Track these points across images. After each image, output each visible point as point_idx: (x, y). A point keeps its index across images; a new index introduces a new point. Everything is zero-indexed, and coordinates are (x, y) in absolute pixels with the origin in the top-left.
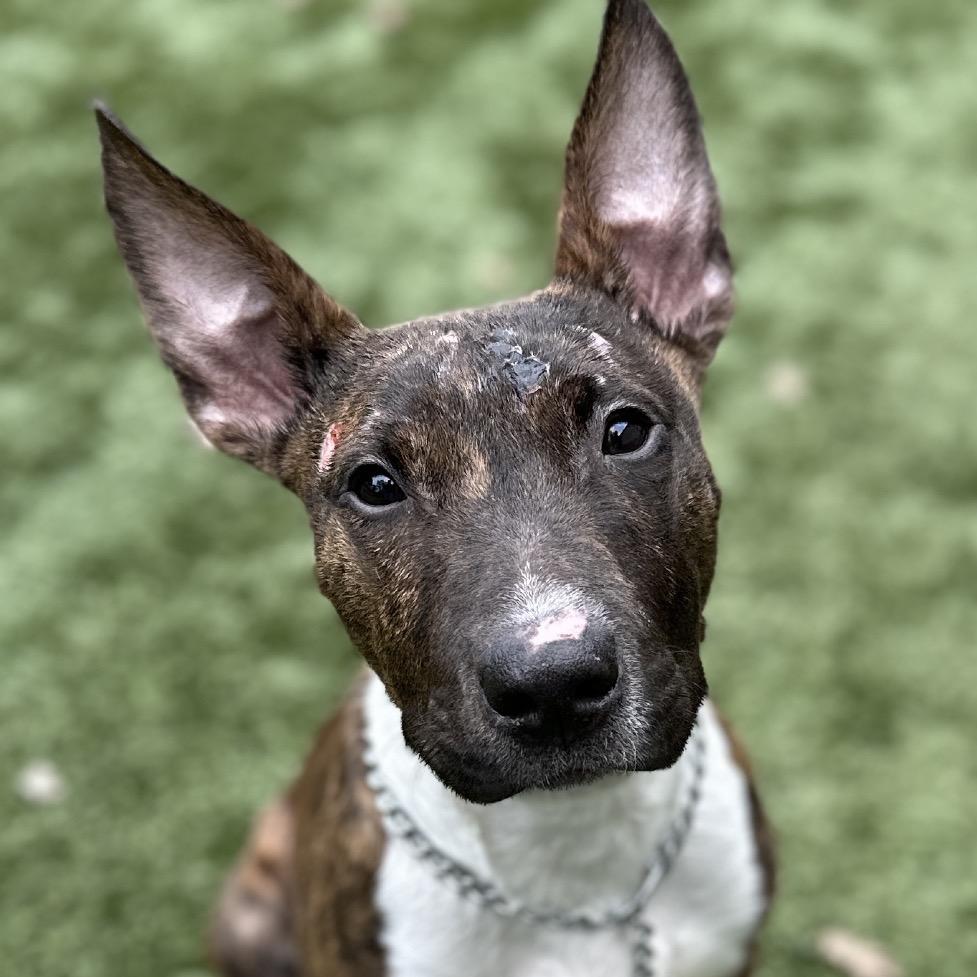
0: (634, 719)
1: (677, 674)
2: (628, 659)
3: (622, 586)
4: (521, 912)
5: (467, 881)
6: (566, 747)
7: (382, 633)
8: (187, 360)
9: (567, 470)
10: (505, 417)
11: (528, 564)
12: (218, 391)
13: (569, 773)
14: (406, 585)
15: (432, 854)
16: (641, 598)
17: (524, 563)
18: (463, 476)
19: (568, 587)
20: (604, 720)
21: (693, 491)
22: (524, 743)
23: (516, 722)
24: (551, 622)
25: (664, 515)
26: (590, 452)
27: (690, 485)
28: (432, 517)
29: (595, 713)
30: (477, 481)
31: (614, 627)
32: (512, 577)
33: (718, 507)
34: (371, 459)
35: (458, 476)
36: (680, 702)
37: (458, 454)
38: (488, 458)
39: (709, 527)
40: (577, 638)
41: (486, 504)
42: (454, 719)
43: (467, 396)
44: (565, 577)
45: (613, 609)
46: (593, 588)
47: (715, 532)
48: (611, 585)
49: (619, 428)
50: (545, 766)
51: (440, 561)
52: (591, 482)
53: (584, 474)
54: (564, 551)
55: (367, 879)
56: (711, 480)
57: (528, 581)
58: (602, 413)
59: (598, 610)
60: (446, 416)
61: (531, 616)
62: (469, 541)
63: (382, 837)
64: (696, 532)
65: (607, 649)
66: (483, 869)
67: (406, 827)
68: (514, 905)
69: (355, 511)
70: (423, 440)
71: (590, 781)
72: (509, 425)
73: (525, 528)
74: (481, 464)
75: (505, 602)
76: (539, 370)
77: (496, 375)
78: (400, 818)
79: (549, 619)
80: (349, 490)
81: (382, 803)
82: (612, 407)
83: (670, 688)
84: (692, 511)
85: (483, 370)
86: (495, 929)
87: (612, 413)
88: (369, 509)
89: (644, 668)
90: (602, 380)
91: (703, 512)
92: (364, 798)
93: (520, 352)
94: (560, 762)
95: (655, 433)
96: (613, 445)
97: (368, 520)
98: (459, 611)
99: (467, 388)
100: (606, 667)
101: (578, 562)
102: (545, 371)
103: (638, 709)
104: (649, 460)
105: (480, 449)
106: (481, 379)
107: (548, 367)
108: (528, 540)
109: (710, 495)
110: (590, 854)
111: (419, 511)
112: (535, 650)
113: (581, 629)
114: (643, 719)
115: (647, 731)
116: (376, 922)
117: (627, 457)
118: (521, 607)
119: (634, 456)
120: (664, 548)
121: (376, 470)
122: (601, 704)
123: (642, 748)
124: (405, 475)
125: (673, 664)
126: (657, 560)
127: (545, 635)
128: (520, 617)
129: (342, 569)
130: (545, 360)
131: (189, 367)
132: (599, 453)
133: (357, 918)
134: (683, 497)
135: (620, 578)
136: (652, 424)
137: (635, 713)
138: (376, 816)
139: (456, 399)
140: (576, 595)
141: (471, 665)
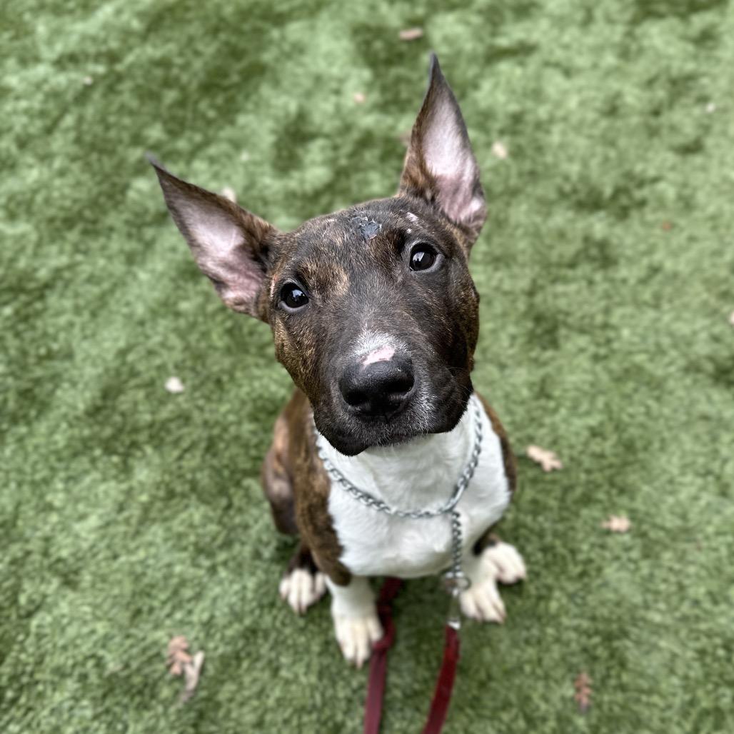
0: (425, 403)
1: (452, 380)
2: (421, 371)
3: (419, 334)
4: (396, 513)
5: (371, 501)
6: (388, 422)
7: (302, 375)
8: (213, 272)
9: (391, 278)
10: (358, 253)
11: (366, 325)
12: (230, 284)
13: (392, 436)
14: (309, 347)
15: (353, 489)
16: (430, 340)
17: (364, 324)
18: (336, 285)
19: (387, 335)
20: (408, 405)
21: (464, 291)
22: (364, 420)
23: (358, 409)
24: (375, 353)
25: (447, 302)
26: (403, 268)
27: (463, 288)
28: (320, 307)
29: (400, 402)
30: (342, 286)
31: (411, 355)
32: (357, 332)
33: (478, 301)
34: (289, 280)
35: (333, 285)
36: (453, 397)
37: (333, 273)
38: (349, 274)
39: (473, 310)
40: (388, 359)
41: (348, 297)
42: (330, 410)
43: (338, 244)
44: (385, 330)
45: (412, 346)
46: (401, 335)
47: (477, 314)
48: (412, 334)
49: (419, 257)
50: (378, 432)
51: (325, 330)
52: (403, 283)
53: (400, 279)
54: (386, 317)
55: (323, 501)
56: (474, 288)
57: (366, 333)
58: (409, 247)
59: (402, 346)
60: (326, 254)
61: (366, 350)
62: (338, 317)
63: (328, 481)
64: (466, 312)
65: (407, 366)
66: (378, 495)
67: (339, 477)
68: (394, 509)
69: (285, 311)
70: (314, 267)
71: (406, 441)
72: (360, 257)
73: (366, 308)
74: (345, 278)
75: (352, 345)
76: (376, 227)
77: (354, 232)
78: (335, 473)
79: (374, 351)
80: (282, 300)
81: (327, 466)
82: (414, 244)
83: (448, 388)
84: (464, 301)
85: (347, 230)
86: (385, 520)
87: (415, 246)
88: (291, 310)
89: (431, 377)
90: (409, 231)
91: (470, 302)
92: (318, 463)
93: (367, 220)
94: (386, 430)
95: (439, 258)
96: (416, 266)
97: (291, 315)
98: (332, 352)
99: (339, 241)
100: (405, 375)
101: (394, 322)
102: (379, 227)
103: (427, 399)
104: (435, 272)
105: (345, 270)
106: (346, 236)
107: (381, 226)
108: (368, 313)
109: (473, 295)
110: (428, 482)
111: (314, 306)
112: (364, 368)
113: (391, 355)
114: (431, 404)
115: (433, 411)
116: (330, 520)
117: (424, 271)
118: (361, 347)
119: (428, 271)
120: (447, 319)
121: (293, 287)
122: (404, 397)
123: (431, 421)
124: (307, 287)
125: (449, 376)
126: (443, 324)
127: (372, 359)
128: (359, 352)
129: (283, 345)
130: (379, 222)
131: (215, 275)
132: (407, 269)
133: (320, 518)
134: (458, 293)
135: (418, 331)
136: (436, 254)
137: (426, 401)
138: (325, 472)
139: (332, 246)
140: (391, 339)
141: (336, 380)
